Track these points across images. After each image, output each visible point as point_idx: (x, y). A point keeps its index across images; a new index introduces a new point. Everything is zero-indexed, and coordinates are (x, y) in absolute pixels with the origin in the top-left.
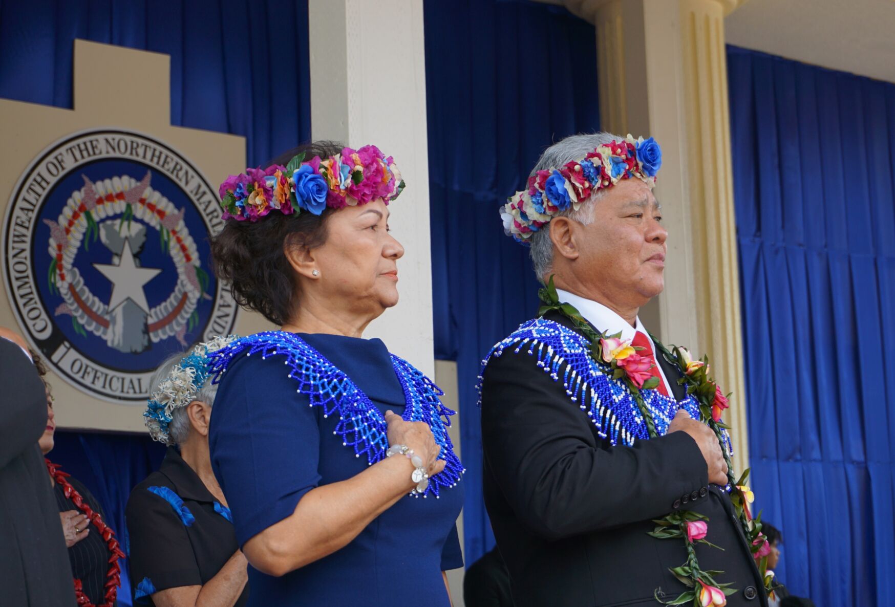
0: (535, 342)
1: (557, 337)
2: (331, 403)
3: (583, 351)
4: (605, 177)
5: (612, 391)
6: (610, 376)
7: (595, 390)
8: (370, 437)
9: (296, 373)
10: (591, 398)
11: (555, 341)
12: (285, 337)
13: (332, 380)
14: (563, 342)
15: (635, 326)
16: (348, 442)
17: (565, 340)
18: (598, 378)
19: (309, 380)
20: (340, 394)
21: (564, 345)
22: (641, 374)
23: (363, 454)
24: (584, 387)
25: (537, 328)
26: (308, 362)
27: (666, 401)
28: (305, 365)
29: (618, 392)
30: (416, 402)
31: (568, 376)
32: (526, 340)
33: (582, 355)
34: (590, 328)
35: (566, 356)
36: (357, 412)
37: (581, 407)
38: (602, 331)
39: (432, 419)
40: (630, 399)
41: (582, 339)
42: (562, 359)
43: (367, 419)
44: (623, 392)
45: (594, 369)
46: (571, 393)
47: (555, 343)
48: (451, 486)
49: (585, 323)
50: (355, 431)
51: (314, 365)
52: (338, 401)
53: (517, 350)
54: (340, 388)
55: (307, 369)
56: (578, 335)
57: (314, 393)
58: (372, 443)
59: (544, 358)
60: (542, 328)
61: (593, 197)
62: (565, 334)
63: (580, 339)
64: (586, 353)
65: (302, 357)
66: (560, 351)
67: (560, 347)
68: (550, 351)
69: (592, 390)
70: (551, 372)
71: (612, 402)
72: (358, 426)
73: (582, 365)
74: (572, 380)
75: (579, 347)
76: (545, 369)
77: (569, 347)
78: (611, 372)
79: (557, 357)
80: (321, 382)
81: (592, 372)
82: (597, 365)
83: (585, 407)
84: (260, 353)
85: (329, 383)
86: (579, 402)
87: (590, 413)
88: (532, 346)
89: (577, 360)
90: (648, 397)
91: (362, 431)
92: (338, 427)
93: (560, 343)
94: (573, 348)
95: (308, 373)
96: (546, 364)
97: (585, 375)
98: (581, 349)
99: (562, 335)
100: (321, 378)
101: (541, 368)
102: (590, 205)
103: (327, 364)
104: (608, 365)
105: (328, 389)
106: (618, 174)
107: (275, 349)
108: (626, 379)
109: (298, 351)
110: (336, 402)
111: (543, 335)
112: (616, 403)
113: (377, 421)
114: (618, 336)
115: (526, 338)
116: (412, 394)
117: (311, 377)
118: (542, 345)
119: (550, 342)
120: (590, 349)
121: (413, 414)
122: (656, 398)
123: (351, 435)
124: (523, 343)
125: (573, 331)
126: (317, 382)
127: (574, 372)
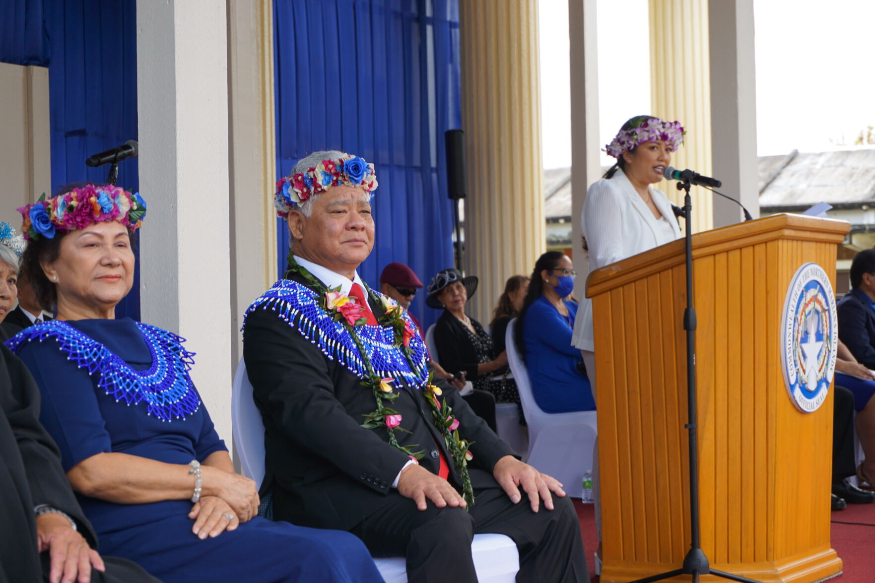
0: (278, 301)
1: (295, 295)
2: (94, 365)
3: (313, 301)
4: (316, 186)
5: (336, 327)
6: (332, 318)
7: (322, 329)
8: (125, 387)
9: (66, 347)
10: (319, 336)
11: (293, 299)
12: (55, 324)
13: (93, 349)
14: (298, 298)
15: (353, 280)
16: (109, 391)
17: (300, 296)
18: (325, 320)
19: (76, 350)
20: (99, 358)
21: (299, 300)
22: (354, 316)
23: (121, 399)
24: (314, 329)
25: (282, 289)
26: (73, 338)
27: (373, 329)
28: (72, 340)
29: (340, 328)
30: (161, 357)
31: (301, 323)
32: (272, 300)
33: (312, 305)
34: (319, 285)
35: (301, 308)
36: (113, 369)
37: (312, 342)
38: (328, 286)
39: (175, 367)
40: (348, 332)
41: (313, 293)
42: (297, 311)
43: (122, 375)
44: (343, 328)
45: (321, 314)
46: (304, 334)
47: (292, 300)
48: (192, 414)
49: (316, 281)
50: (113, 384)
51: (79, 341)
52: (98, 363)
53: (265, 308)
54: (99, 354)
55: (74, 343)
56: (310, 290)
57: (81, 358)
58: (128, 390)
59: (285, 312)
60: (286, 289)
61: (311, 198)
62: (300, 291)
63: (311, 294)
64: (315, 303)
65: (69, 336)
66: (296, 305)
67: (296, 302)
68: (289, 306)
69: (320, 330)
70: (289, 321)
71: (336, 334)
72: (115, 380)
73: (312, 313)
74: (305, 325)
75: (310, 300)
76: (285, 320)
77: (303, 301)
78: (333, 315)
79: (294, 310)
80: (85, 351)
81: (319, 316)
82: (323, 311)
83: (314, 342)
84: (38, 338)
85: (91, 351)
86: (311, 339)
87: (319, 345)
88: (276, 304)
89: (308, 310)
90: (359, 330)
91: (119, 383)
92: (101, 382)
93: (296, 299)
94: (306, 301)
95: (75, 345)
96: (285, 316)
97: (315, 319)
98: (312, 301)
99: (298, 292)
100: (85, 348)
101: (282, 319)
102: (309, 204)
103: (88, 340)
104: (331, 311)
105: (91, 355)
106: (328, 183)
107: (48, 332)
108: (344, 320)
109: (66, 332)
110: (97, 364)
111: (285, 294)
112: (339, 335)
113: (130, 374)
114: (338, 289)
115: (272, 297)
116: (157, 352)
117: (77, 348)
118: (283, 302)
119: (289, 300)
120: (318, 300)
121: (159, 366)
122: (365, 329)
123: (111, 387)
124: (269, 302)
125: (307, 287)
126: (82, 351)
127: (306, 319)
